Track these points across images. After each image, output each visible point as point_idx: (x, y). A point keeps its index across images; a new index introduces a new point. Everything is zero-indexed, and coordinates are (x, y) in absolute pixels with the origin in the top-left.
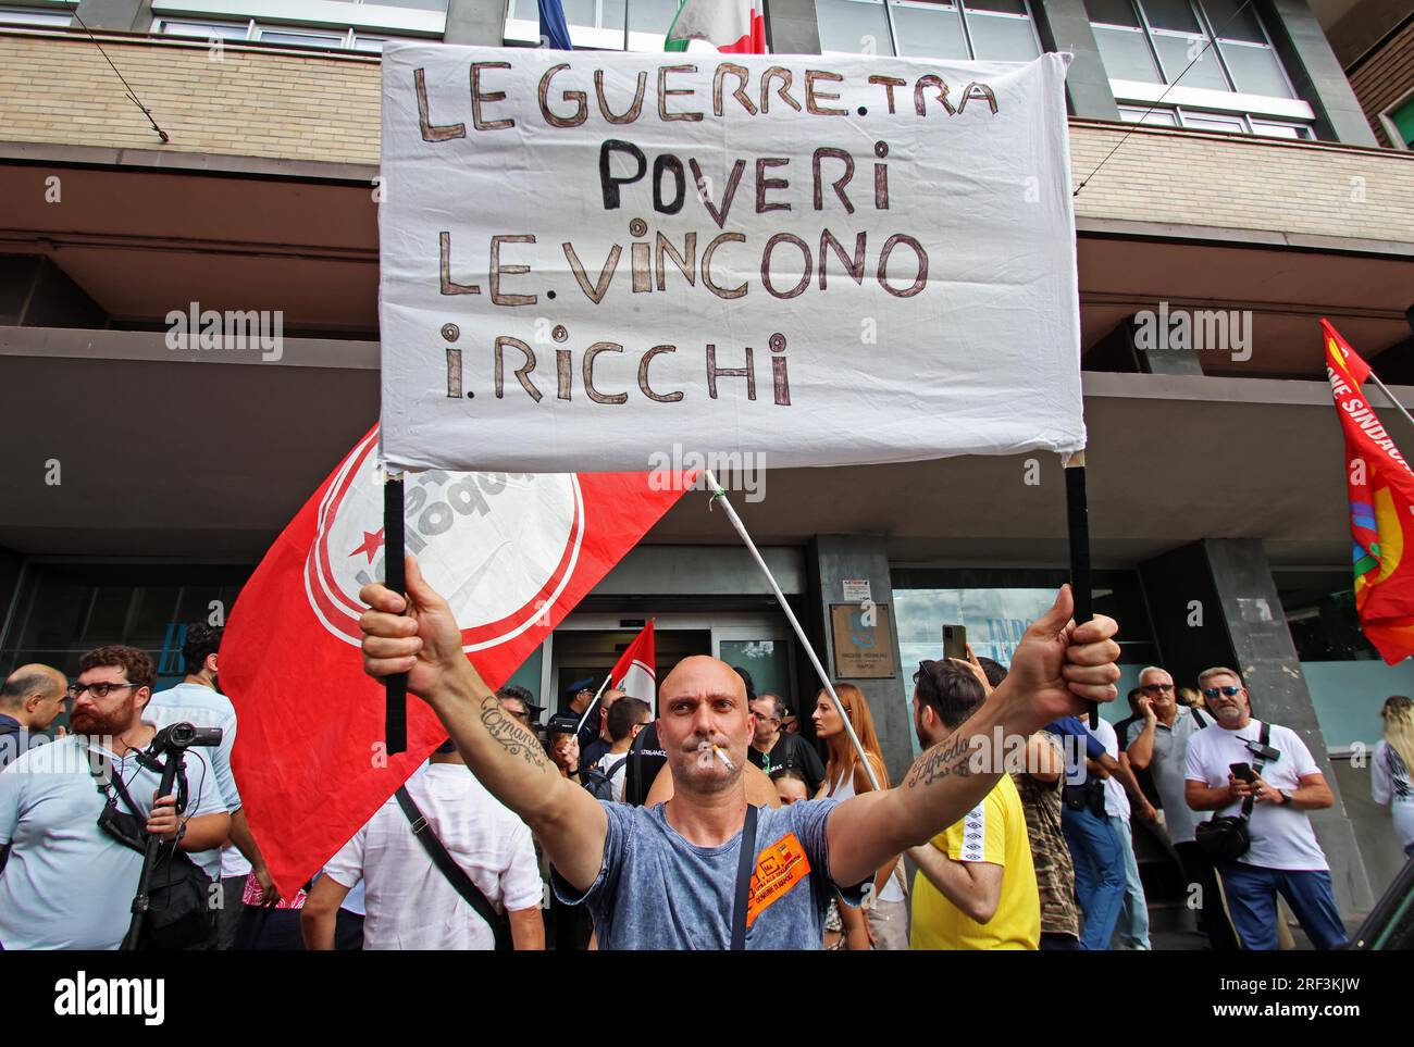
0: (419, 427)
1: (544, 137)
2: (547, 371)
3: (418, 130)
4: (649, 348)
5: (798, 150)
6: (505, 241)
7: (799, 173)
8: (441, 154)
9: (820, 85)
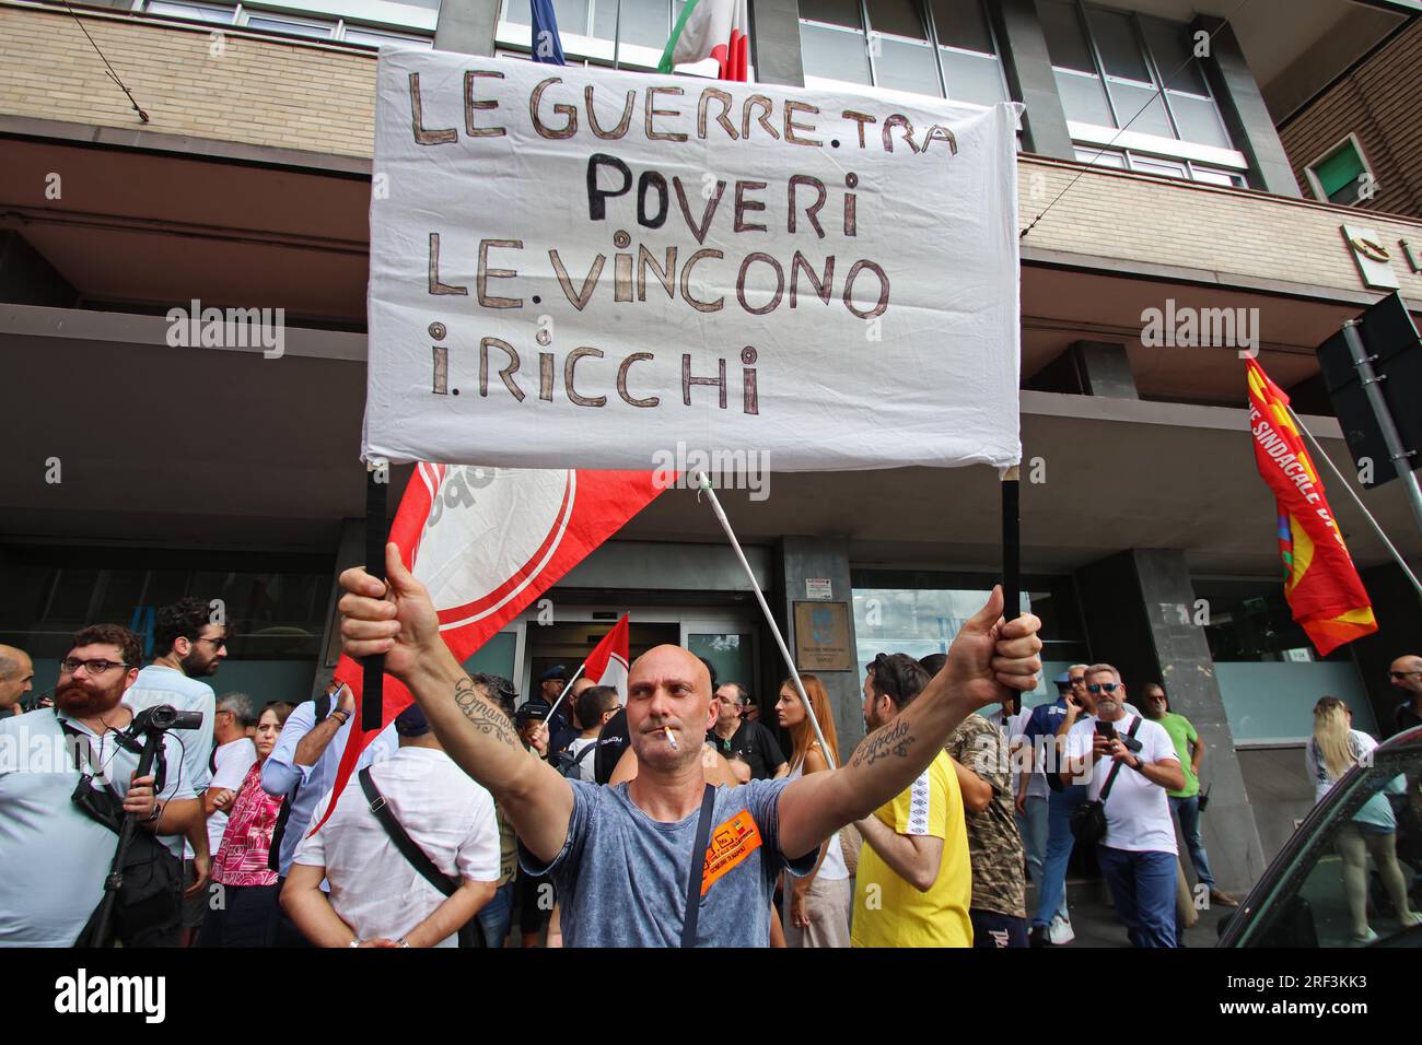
0: (404, 420)
1: (535, 147)
2: (531, 373)
3: (411, 132)
4: (627, 354)
5: (774, 176)
6: (492, 245)
7: (775, 196)
8: (432, 157)
9: (797, 116)
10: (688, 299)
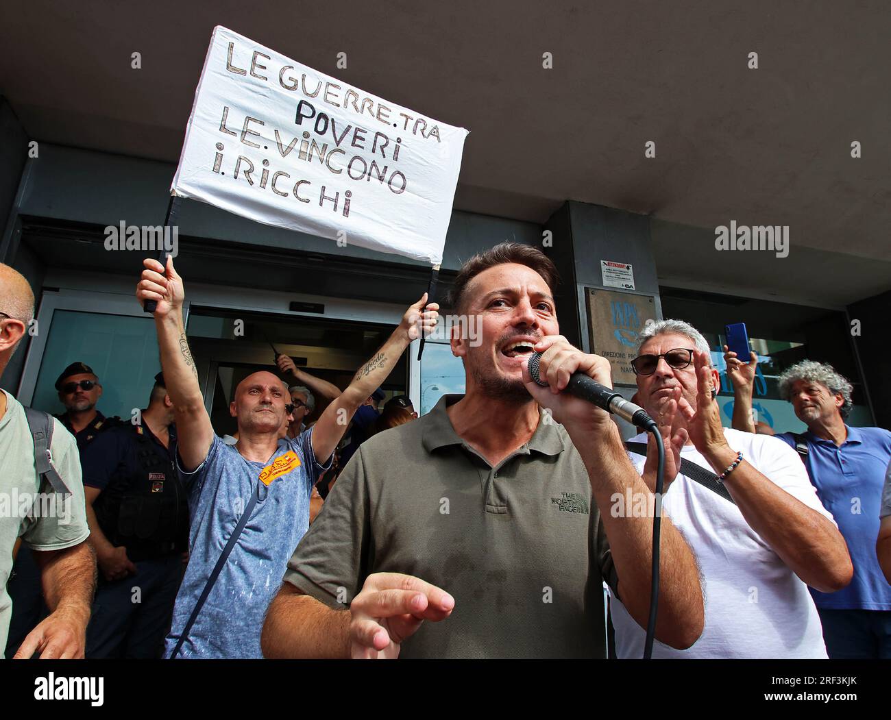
1: (278, 89)
2: (258, 175)
3: (226, 65)
4: (300, 180)
5: (370, 130)
6: (251, 120)
7: (370, 137)
8: (232, 77)
9: (382, 111)
10: (328, 166)
